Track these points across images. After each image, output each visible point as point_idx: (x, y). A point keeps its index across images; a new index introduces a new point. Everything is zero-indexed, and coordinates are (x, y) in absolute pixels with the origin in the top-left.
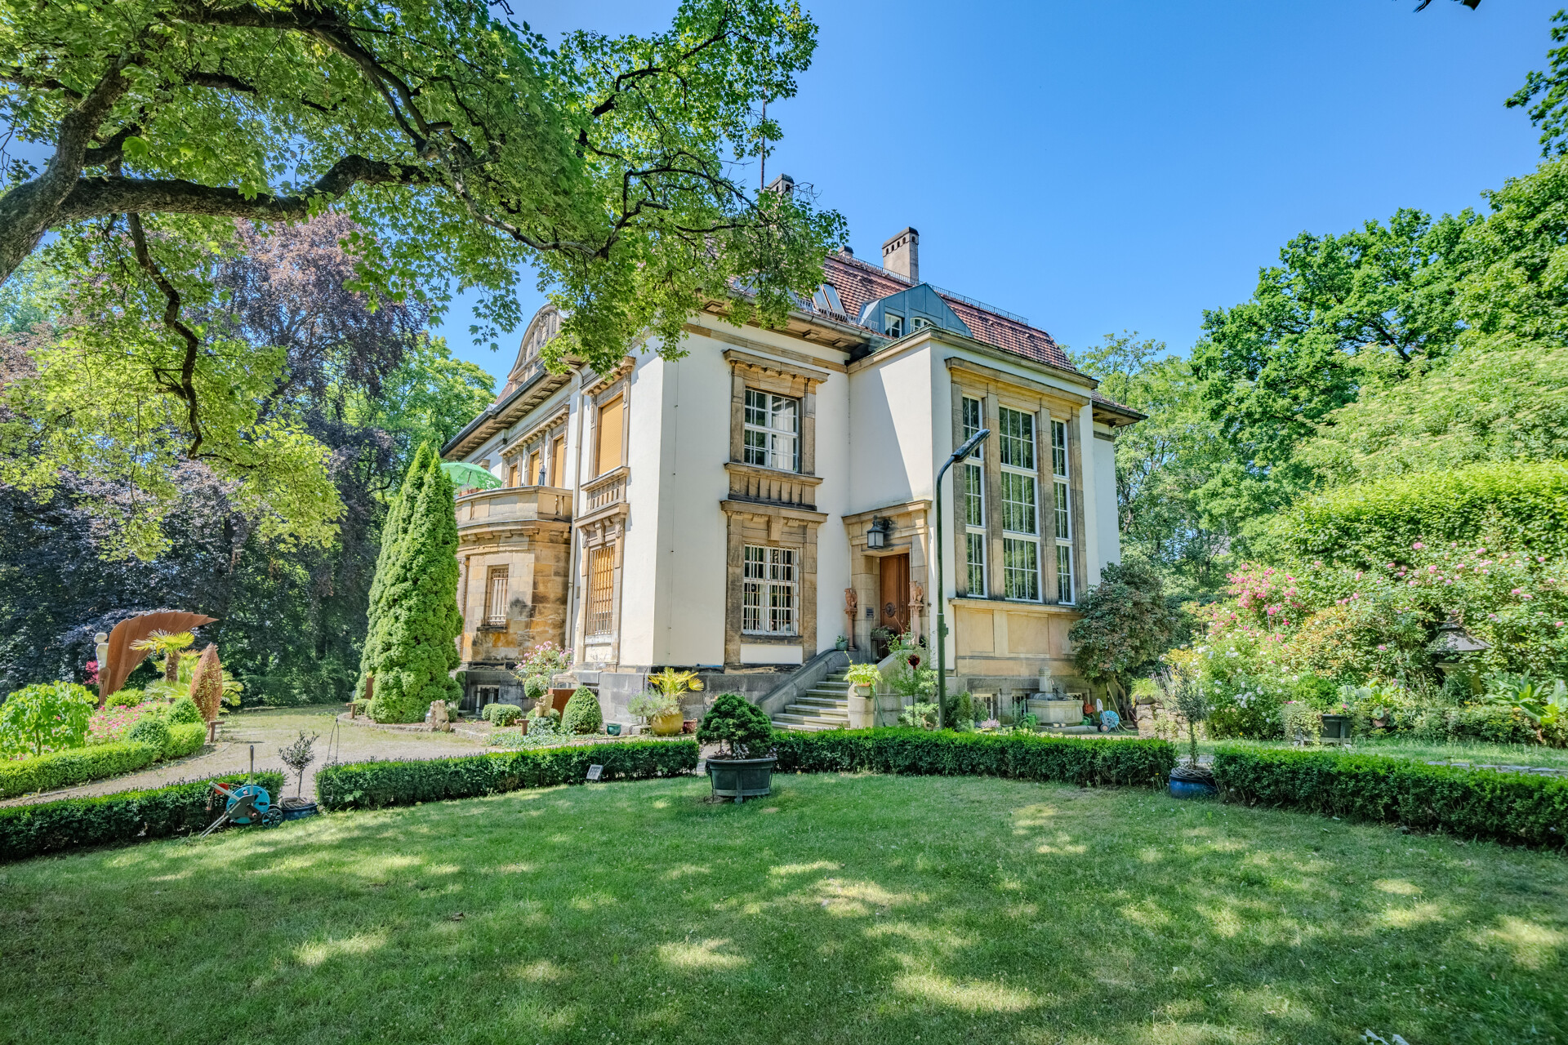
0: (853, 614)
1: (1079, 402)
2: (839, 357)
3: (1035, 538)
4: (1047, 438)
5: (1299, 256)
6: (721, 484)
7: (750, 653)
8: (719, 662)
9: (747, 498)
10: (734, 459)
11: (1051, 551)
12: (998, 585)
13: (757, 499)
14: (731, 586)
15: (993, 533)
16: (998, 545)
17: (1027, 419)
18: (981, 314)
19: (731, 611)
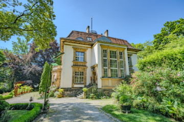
0: (91, 80)
1: (125, 49)
2: (90, 46)
3: (117, 69)
4: (119, 54)
5: (167, 25)
6: (72, 64)
7: (76, 86)
8: (71, 87)
9: (76, 65)
10: (74, 61)
11: (120, 70)
12: (110, 75)
13: (77, 66)
14: (73, 77)
15: (109, 68)
16: (110, 70)
17: (115, 52)
18: (115, 39)
19: (73, 80)
